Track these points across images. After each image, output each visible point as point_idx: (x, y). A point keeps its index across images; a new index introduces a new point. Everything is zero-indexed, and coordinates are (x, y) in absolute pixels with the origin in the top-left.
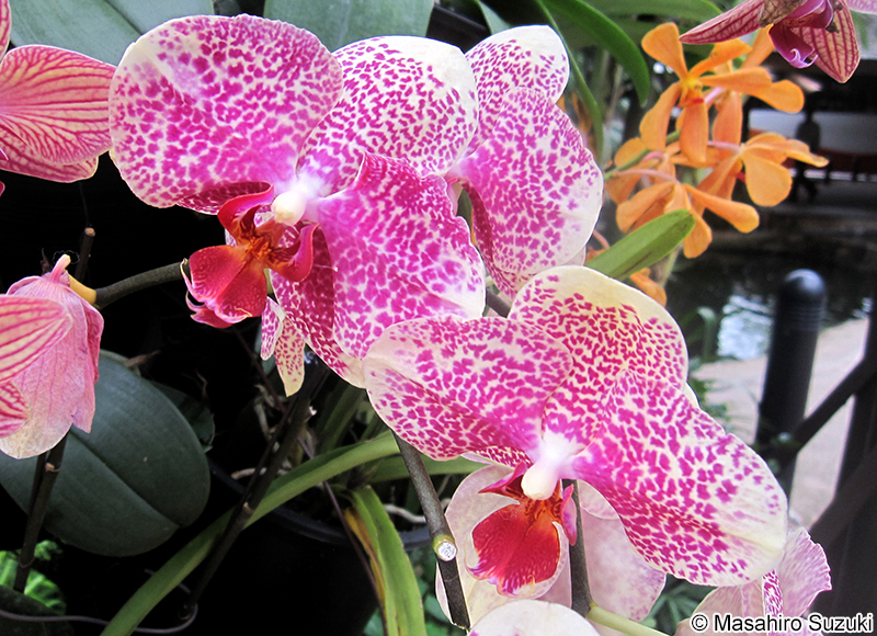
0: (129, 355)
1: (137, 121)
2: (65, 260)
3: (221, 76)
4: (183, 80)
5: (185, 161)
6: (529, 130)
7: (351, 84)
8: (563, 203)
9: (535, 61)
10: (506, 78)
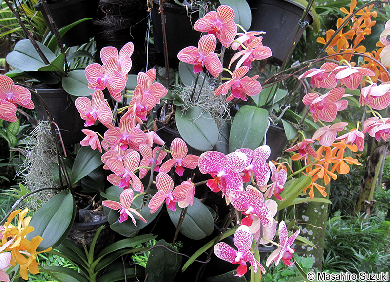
0: (200, 199)
1: (202, 163)
2: (190, 179)
3: (212, 158)
4: (208, 158)
5: (207, 168)
6: (262, 163)
7: (230, 159)
8: (265, 175)
9: (265, 152)
10: (260, 155)
